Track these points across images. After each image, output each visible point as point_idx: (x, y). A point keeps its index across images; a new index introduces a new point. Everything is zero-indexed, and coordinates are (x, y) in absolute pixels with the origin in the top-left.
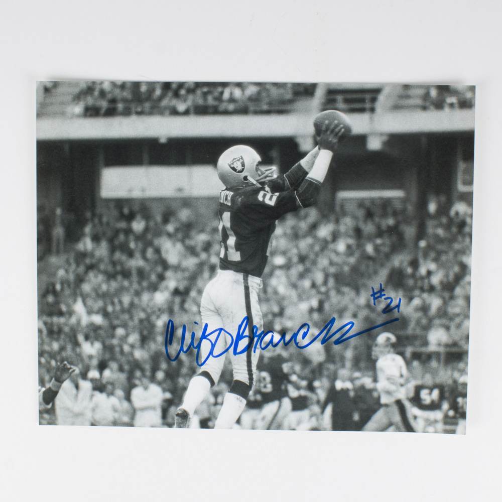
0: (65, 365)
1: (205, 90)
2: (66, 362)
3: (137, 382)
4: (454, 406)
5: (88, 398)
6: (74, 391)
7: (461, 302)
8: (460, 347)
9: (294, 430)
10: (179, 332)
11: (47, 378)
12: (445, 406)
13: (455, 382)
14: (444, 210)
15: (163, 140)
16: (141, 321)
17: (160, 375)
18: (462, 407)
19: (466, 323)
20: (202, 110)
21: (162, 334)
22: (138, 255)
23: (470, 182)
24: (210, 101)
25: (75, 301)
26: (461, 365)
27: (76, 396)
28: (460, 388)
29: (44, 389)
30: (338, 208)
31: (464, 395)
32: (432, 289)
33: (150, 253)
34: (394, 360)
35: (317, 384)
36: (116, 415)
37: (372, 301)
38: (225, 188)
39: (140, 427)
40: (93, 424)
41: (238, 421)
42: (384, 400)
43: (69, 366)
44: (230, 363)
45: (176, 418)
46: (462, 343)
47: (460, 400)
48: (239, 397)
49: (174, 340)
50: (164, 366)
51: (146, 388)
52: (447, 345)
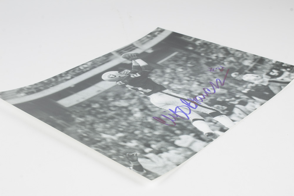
0: (128, 155)
1: (72, 71)
2: (128, 154)
3: (172, 140)
4: (286, 68)
5: (159, 159)
6: (148, 160)
7: (237, 53)
8: (258, 58)
9: (256, 109)
10: (163, 117)
11: (127, 163)
12: (284, 70)
13: (273, 64)
14: (195, 46)
15: (73, 86)
16: (141, 125)
17: (178, 132)
18: (288, 66)
19: (247, 54)
20: (78, 74)
21: (157, 122)
22: (108, 111)
23: (191, 38)
24: (77, 72)
25: (100, 135)
26: (267, 60)
27: (152, 161)
28: (277, 63)
29: (131, 168)
30: (163, 65)
31: (283, 63)
32: (224, 58)
33: (112, 108)
34: (247, 76)
35: (237, 96)
36: (183, 155)
37: (213, 72)
38: (116, 82)
39: (200, 150)
40: (178, 165)
41: (233, 121)
42: (265, 84)
43: (131, 154)
44: (198, 112)
45: (209, 137)
46: (256, 57)
47: (283, 65)
48: (219, 116)
49: (165, 120)
50: (174, 129)
51: (180, 139)
52: (254, 62)
